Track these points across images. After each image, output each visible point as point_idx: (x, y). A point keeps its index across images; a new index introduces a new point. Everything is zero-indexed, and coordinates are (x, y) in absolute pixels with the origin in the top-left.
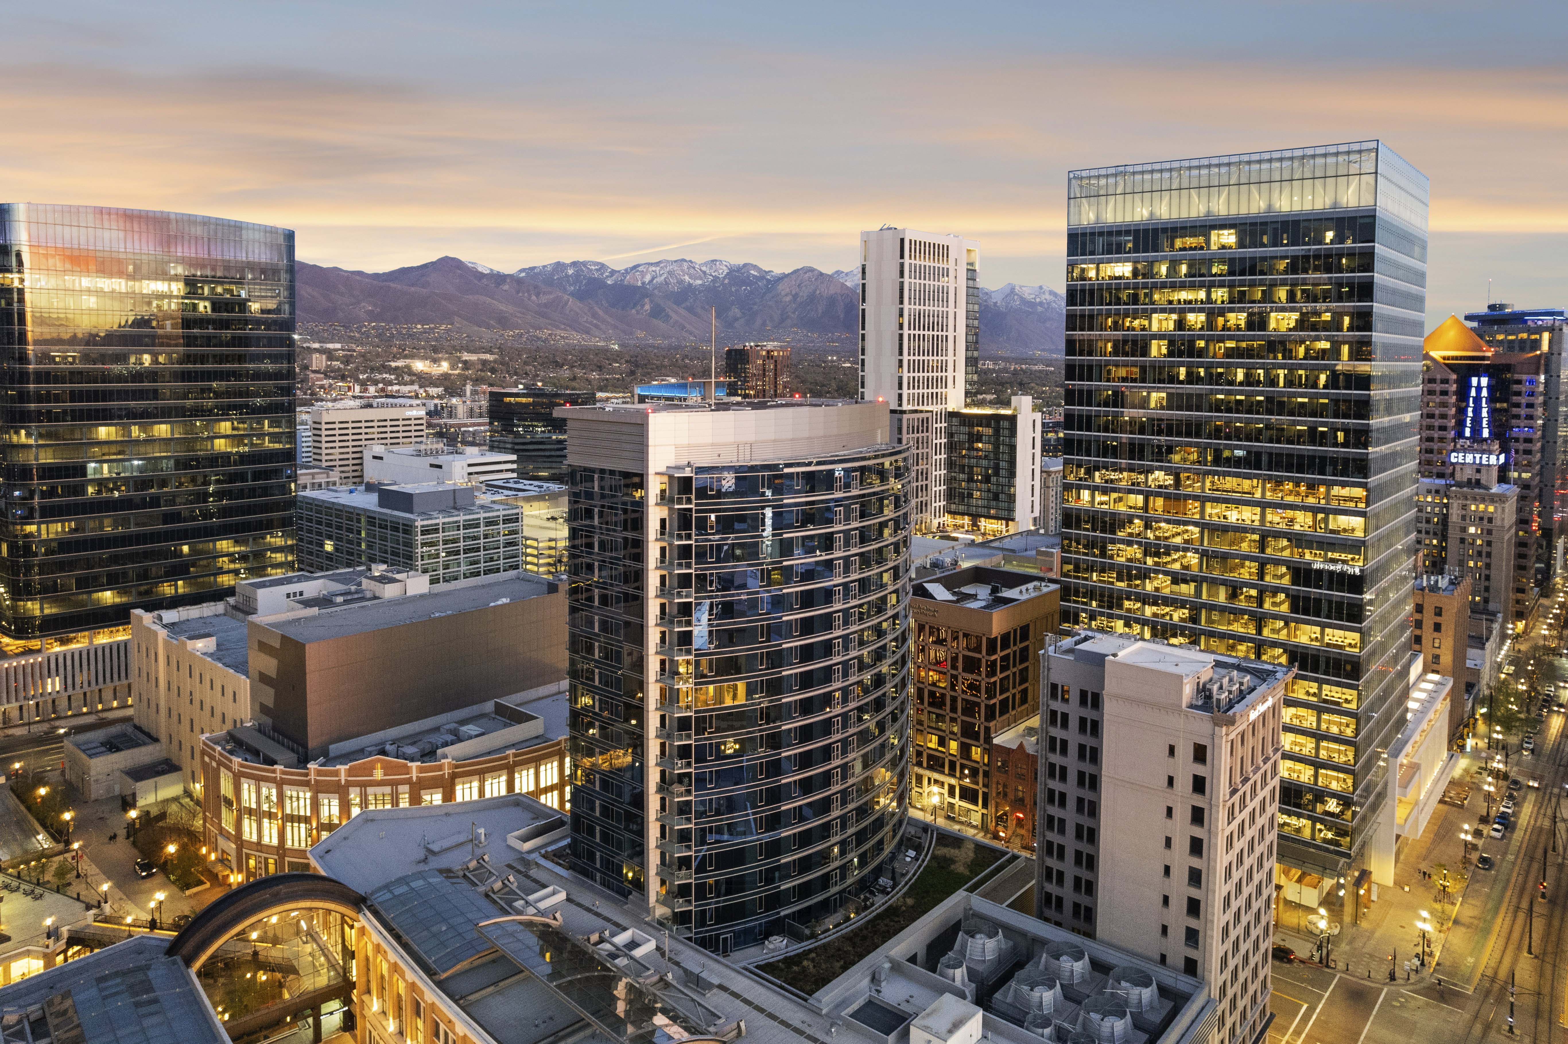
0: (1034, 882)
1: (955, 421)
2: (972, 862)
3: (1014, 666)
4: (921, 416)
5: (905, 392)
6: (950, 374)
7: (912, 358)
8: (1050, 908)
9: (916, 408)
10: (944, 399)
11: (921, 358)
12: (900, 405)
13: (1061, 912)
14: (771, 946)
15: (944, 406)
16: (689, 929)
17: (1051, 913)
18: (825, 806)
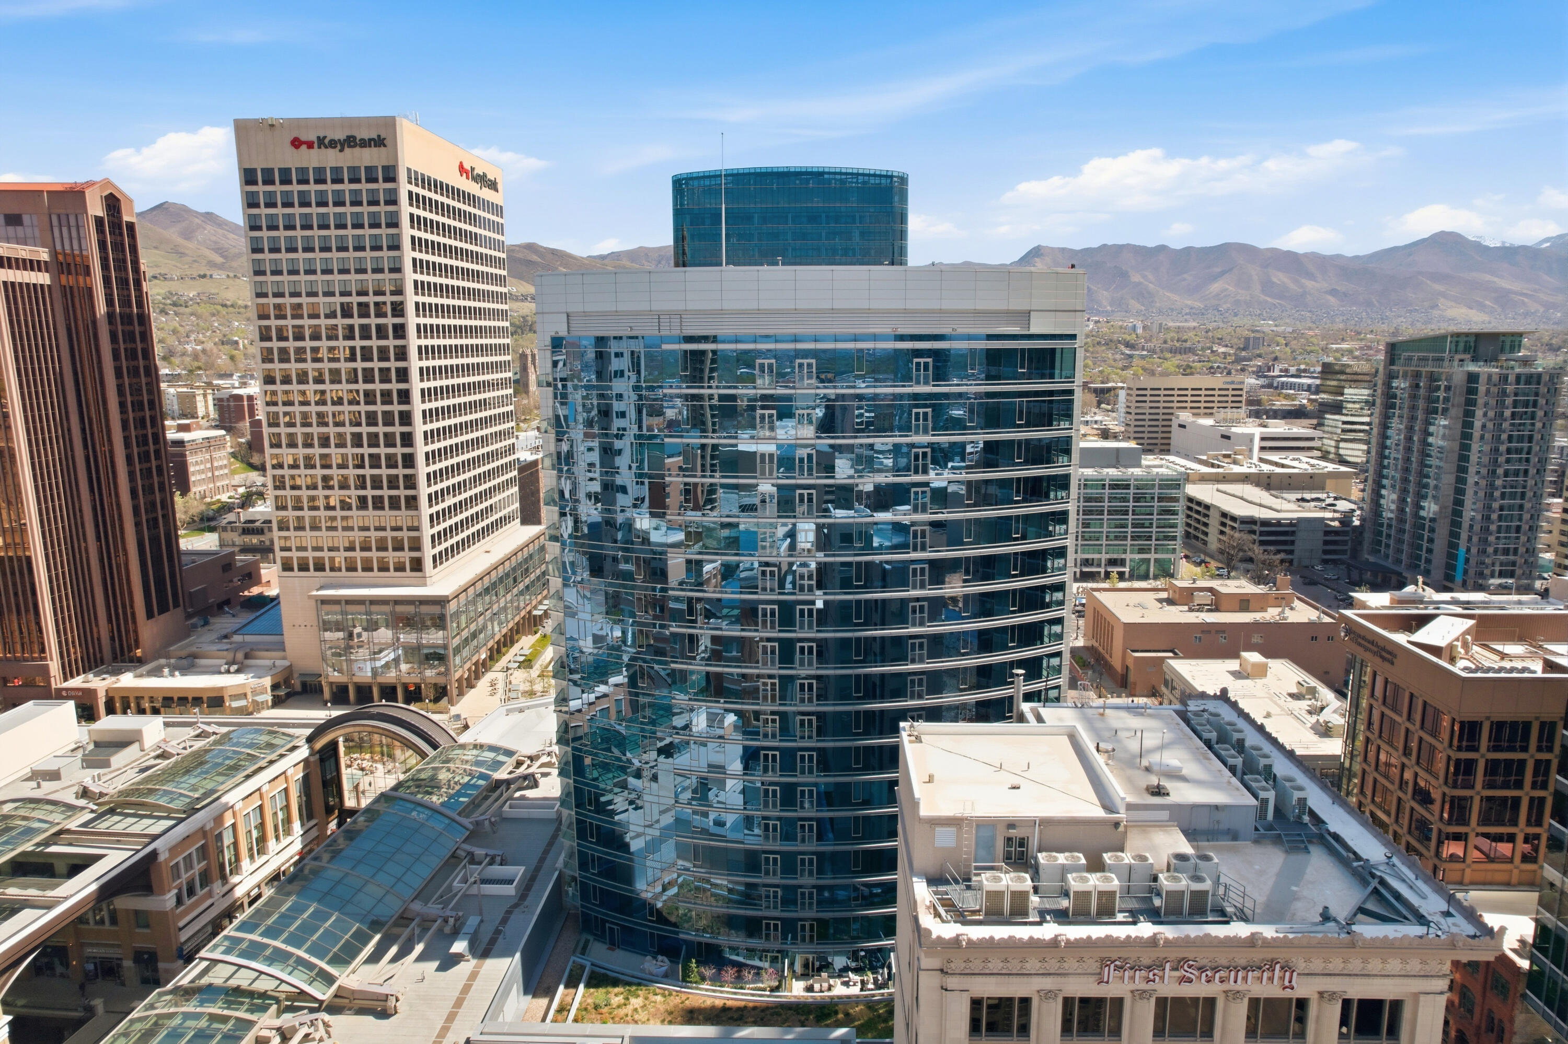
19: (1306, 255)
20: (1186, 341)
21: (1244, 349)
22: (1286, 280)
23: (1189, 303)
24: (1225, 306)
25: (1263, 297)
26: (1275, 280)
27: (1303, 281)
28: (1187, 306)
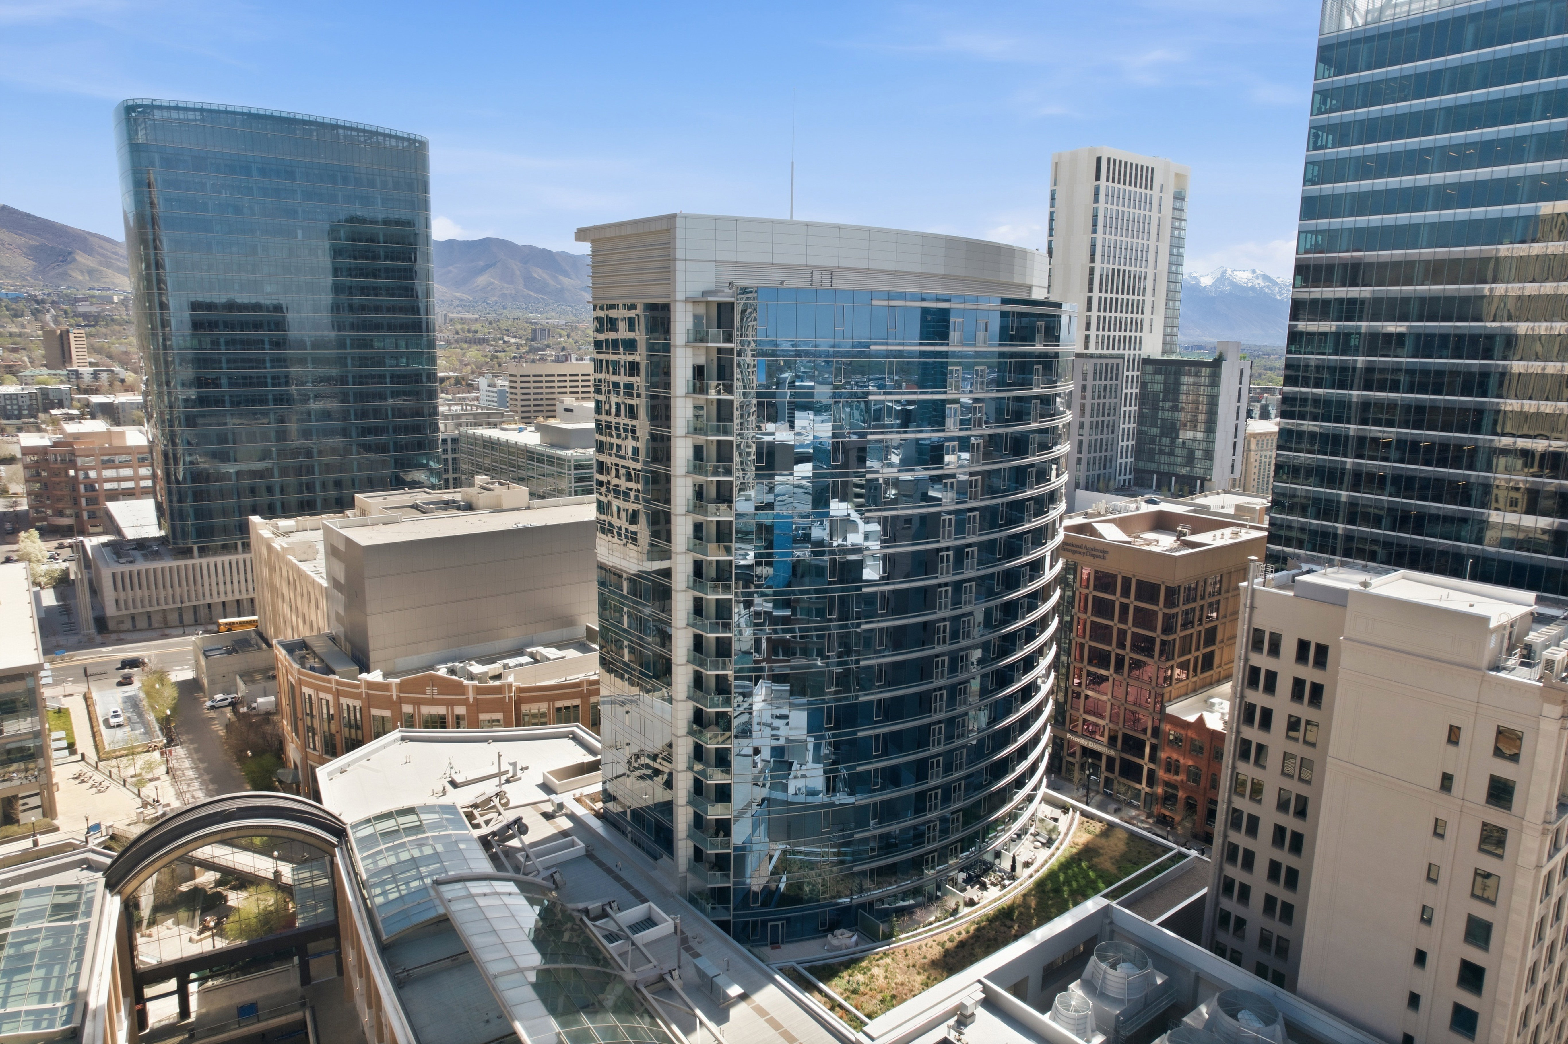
0: (1205, 891)
1: (1149, 368)
2: (1123, 855)
3: (1198, 649)
4: (1110, 361)
5: (1093, 332)
6: (1147, 317)
7: (1103, 295)
8: (1227, 930)
9: (1105, 352)
10: (1137, 343)
11: (1114, 296)
12: (1087, 348)
13: (1242, 938)
14: (835, 942)
15: (1137, 352)
16: (728, 909)
17: (1226, 938)
18: (921, 770)
19: (558, 253)
20: (476, 332)
21: (532, 340)
22: (545, 276)
23: (458, 294)
24: (493, 299)
25: (526, 291)
26: (535, 276)
27: (561, 277)
28: (456, 298)
